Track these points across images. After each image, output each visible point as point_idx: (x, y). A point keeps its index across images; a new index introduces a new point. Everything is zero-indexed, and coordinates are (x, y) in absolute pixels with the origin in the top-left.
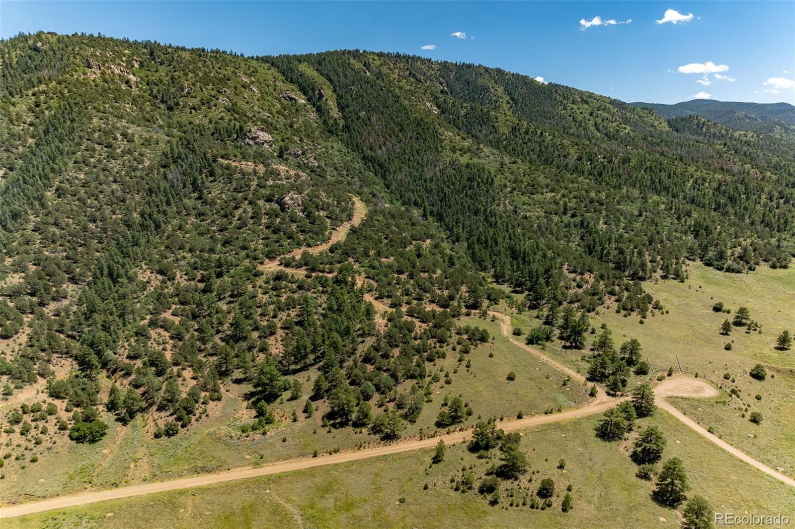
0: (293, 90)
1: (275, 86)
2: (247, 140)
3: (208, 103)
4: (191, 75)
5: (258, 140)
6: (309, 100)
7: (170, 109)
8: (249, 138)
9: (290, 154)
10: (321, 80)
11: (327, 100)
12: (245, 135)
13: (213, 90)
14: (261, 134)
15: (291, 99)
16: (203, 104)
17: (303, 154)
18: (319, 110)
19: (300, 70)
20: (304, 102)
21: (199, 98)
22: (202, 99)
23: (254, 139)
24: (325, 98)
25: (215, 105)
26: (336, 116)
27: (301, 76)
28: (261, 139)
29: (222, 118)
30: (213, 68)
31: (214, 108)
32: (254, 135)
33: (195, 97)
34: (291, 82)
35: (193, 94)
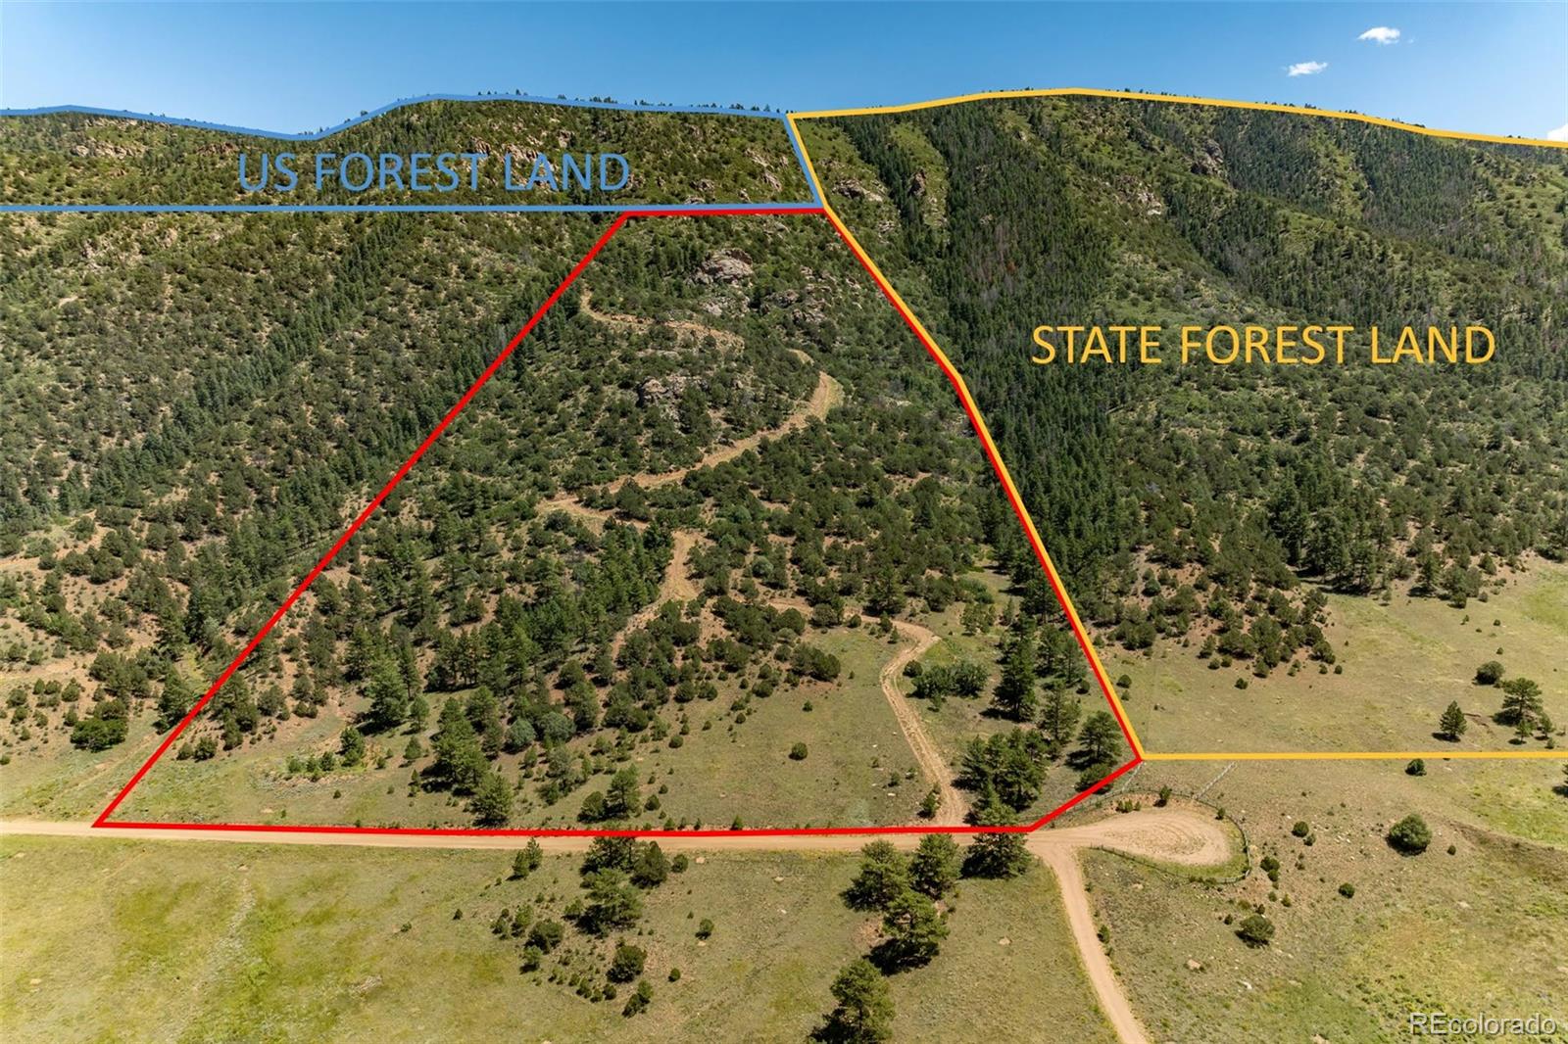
0: (862, 177)
1: (829, 170)
2: (700, 274)
4: (649, 156)
5: (721, 274)
6: (890, 195)
7: (597, 219)
8: (704, 271)
9: (774, 300)
10: (929, 153)
11: (925, 194)
12: (699, 265)
13: (681, 183)
14: (728, 262)
15: (854, 194)
17: (799, 300)
18: (905, 214)
19: (893, 136)
20: (879, 199)
21: (649, 199)
22: (654, 201)
23: (713, 272)
24: (922, 190)
26: (935, 225)
27: (889, 148)
28: (728, 271)
29: (677, 235)
30: (705, 142)
32: (715, 265)
33: (642, 197)
34: (868, 160)
35: (641, 193)
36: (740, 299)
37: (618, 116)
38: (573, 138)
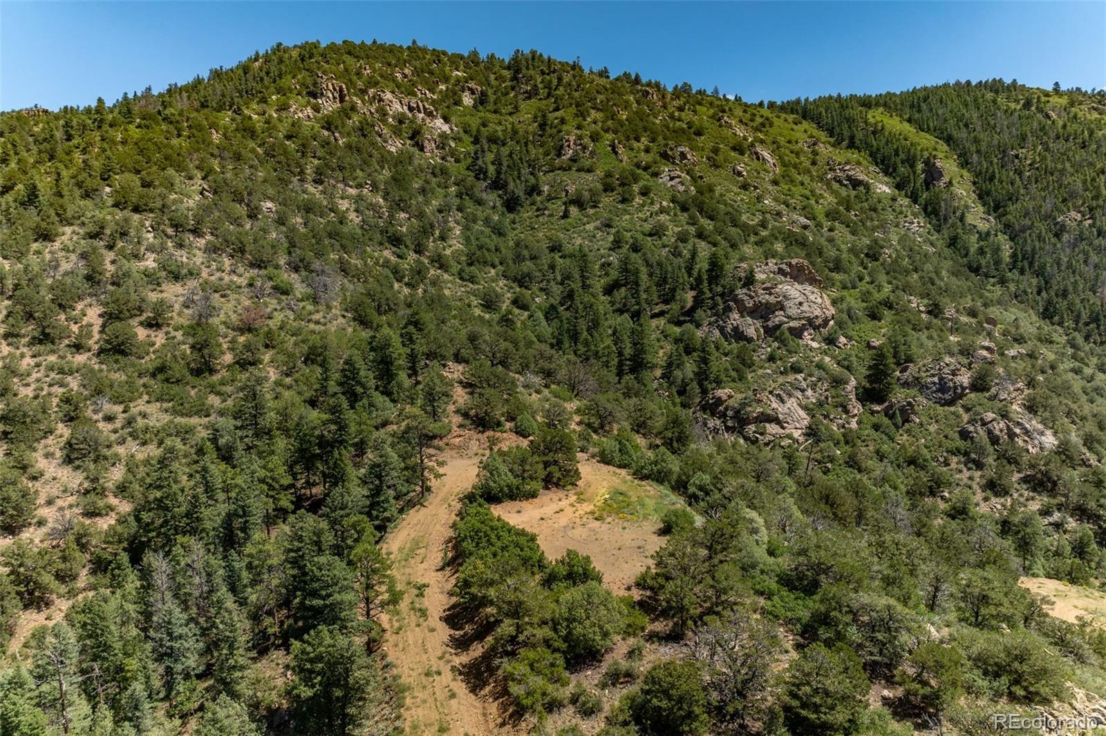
0: (859, 163)
1: (815, 153)
2: (735, 315)
3: (622, 184)
5: (778, 317)
6: (899, 187)
7: (511, 205)
8: (743, 310)
9: (917, 382)
10: (926, 141)
11: (950, 183)
12: (729, 294)
13: (647, 151)
14: (793, 290)
15: (856, 183)
16: (608, 188)
17: (979, 385)
18: (932, 211)
19: (871, 120)
20: (888, 190)
21: (600, 173)
22: (609, 175)
23: (762, 312)
24: (946, 179)
25: (645, 193)
26: (983, 226)
27: (874, 133)
28: (793, 311)
29: (657, 233)
30: (665, 107)
31: (638, 200)
32: (765, 298)
33: (589, 171)
34: (852, 145)
35: (587, 163)
36: (837, 382)
37: (550, 67)
38: (483, 94)
